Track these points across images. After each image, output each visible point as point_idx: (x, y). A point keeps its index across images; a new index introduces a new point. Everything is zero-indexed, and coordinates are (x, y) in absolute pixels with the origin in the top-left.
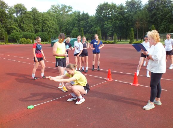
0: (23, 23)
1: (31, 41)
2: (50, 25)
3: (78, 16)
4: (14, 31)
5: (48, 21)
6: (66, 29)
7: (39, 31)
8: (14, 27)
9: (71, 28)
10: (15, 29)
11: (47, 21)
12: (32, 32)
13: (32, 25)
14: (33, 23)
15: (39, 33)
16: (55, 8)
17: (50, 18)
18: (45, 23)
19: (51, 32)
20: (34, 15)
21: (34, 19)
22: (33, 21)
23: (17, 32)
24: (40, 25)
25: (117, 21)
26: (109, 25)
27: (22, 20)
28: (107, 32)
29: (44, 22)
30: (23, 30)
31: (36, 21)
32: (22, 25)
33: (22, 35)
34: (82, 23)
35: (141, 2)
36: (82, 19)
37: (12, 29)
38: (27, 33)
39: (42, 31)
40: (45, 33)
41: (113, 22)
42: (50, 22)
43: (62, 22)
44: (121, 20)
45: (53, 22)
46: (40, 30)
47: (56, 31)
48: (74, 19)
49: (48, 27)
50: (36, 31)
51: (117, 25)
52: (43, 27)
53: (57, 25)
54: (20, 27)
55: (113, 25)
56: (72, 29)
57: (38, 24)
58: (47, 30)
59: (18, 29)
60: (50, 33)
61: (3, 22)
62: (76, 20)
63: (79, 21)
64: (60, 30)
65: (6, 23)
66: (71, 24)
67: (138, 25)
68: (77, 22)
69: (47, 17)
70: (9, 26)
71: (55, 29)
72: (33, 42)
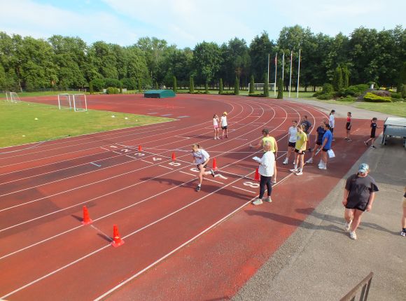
0: (105, 66)
2: (137, 68)
3: (173, 56)
4: (95, 77)
5: (135, 63)
6: (158, 73)
8: (95, 72)
10: (95, 74)
11: (133, 62)
12: (116, 78)
13: (115, 68)
14: (116, 66)
15: (125, 79)
16: (143, 42)
17: (137, 58)
18: (131, 65)
19: (139, 77)
20: (118, 55)
21: (118, 61)
22: (116, 63)
23: (98, 78)
24: (125, 67)
25: (218, 66)
26: (207, 70)
27: (103, 63)
28: (205, 80)
29: (129, 64)
30: (105, 75)
31: (120, 63)
32: (104, 69)
33: (104, 84)
34: (178, 65)
35: (245, 43)
36: (179, 60)
37: (93, 74)
38: (109, 79)
39: (128, 76)
40: (131, 78)
41: (213, 68)
42: (138, 63)
43: (153, 62)
44: (222, 64)
45: (142, 64)
46: (125, 74)
47: (146, 76)
48: (168, 60)
49: (135, 71)
50: (121, 77)
51: (218, 70)
52: (129, 70)
53: (146, 68)
54: (101, 71)
55: (213, 71)
56: (165, 74)
57: (122, 67)
58: (134, 74)
59: (99, 75)
60: (138, 79)
61: (82, 66)
62: (171, 61)
63: (174, 62)
64: (150, 74)
65: (84, 67)
66: (165, 66)
67: (239, 72)
68: (171, 64)
69: (133, 57)
70: (89, 71)
71: (145, 73)
72: (121, 92)
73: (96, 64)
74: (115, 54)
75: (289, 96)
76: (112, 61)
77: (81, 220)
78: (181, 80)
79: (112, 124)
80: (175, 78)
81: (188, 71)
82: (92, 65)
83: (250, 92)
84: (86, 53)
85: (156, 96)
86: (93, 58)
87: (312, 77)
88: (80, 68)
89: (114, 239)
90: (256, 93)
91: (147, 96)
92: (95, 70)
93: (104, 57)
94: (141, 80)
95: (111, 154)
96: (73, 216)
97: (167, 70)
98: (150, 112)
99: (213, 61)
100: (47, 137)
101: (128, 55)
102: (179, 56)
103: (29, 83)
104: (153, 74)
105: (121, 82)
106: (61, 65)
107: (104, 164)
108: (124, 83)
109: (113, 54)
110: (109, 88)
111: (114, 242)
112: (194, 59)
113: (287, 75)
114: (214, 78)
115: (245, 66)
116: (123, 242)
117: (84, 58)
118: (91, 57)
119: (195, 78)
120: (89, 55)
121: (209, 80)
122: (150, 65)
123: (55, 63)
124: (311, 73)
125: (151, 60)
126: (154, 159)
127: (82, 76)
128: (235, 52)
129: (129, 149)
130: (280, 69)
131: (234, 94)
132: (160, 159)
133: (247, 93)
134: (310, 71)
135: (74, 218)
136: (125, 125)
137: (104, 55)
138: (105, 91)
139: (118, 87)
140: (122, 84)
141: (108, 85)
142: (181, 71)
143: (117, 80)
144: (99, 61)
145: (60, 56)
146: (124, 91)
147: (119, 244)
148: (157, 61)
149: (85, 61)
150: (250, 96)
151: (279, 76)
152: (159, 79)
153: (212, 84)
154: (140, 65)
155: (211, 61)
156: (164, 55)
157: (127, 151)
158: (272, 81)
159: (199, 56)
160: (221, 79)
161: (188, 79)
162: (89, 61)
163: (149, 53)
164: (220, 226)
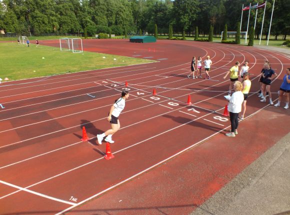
0: (97, 15)
1: (108, 35)
2: (124, 16)
3: (155, 6)
4: (88, 24)
5: (123, 12)
6: (142, 21)
7: (112, 23)
8: (88, 20)
9: (147, 20)
10: (89, 22)
11: (121, 11)
12: (106, 25)
13: (105, 17)
14: (106, 15)
15: (114, 27)
17: (124, 8)
18: (119, 15)
19: (126, 25)
20: (108, 6)
21: (108, 10)
22: (106, 12)
23: (91, 26)
24: (114, 16)
25: (195, 16)
26: (185, 19)
27: (95, 12)
28: (183, 28)
29: (117, 14)
30: (96, 23)
31: (110, 12)
32: (96, 17)
33: (96, 30)
34: (160, 14)
36: (161, 10)
37: (86, 22)
38: (100, 26)
39: (116, 23)
40: (119, 26)
41: (190, 17)
42: (125, 13)
43: (138, 12)
44: (198, 14)
46: (114, 22)
47: (131, 24)
48: (151, 10)
49: (122, 19)
50: (110, 24)
51: (194, 19)
52: (117, 19)
53: (132, 17)
54: (93, 19)
55: (190, 20)
56: (148, 22)
57: (111, 16)
58: (121, 22)
59: (92, 22)
60: (124, 26)
61: (78, 15)
62: (153, 11)
63: (156, 12)
64: (135, 22)
65: (80, 16)
66: (148, 16)
67: (214, 21)
68: (153, 13)
69: (121, 8)
70: (84, 19)
71: (130, 21)
72: (110, 37)
73: (89, 13)
74: (106, 4)
75: (259, 44)
76: (103, 11)
77: (81, 137)
78: (162, 28)
79: (103, 63)
80: (156, 25)
81: (168, 20)
82: (86, 13)
83: (223, 40)
84: (81, 4)
85: (139, 41)
86: (87, 8)
87: (284, 26)
88: (77, 17)
89: (106, 154)
90: (228, 40)
91: (132, 41)
92: (88, 18)
93: (97, 7)
94: (128, 28)
95: (103, 88)
96: (74, 134)
97: (150, 19)
98: (135, 54)
99: (191, 11)
100: (52, 73)
101: (116, 5)
102: (161, 7)
103: (36, 29)
104: (138, 22)
105: (110, 29)
106: (61, 14)
107: (97, 95)
108: (113, 30)
109: (104, 5)
110: (101, 34)
111: (106, 156)
112: (174, 9)
113: (259, 25)
114: (191, 26)
115: (220, 16)
116: (113, 156)
117: (80, 8)
118: (85, 7)
119: (174, 26)
120: (83, 6)
121: (186, 28)
122: (135, 14)
123: (56, 12)
124: (283, 23)
125: (136, 10)
126: (138, 93)
127: (78, 23)
128: (211, 3)
129: (117, 84)
130: (252, 19)
131: (208, 41)
132: (143, 94)
133: (220, 40)
134: (282, 20)
135: (74, 136)
136: (114, 65)
137: (96, 6)
138: (97, 36)
139: (108, 33)
140: (111, 30)
141: (99, 31)
142: (161, 19)
143: (106, 27)
144: (92, 10)
145: (61, 6)
146: (113, 36)
147: (110, 158)
148: (141, 10)
149: (81, 10)
150: (223, 43)
151: (251, 25)
152: (143, 26)
153: (189, 31)
154: (127, 14)
155: (189, 11)
156: (148, 6)
157: (115, 85)
158: (244, 29)
159: (179, 6)
160: (197, 27)
161: (167, 27)
162: (84, 11)
163: (135, 4)
164: (192, 150)
